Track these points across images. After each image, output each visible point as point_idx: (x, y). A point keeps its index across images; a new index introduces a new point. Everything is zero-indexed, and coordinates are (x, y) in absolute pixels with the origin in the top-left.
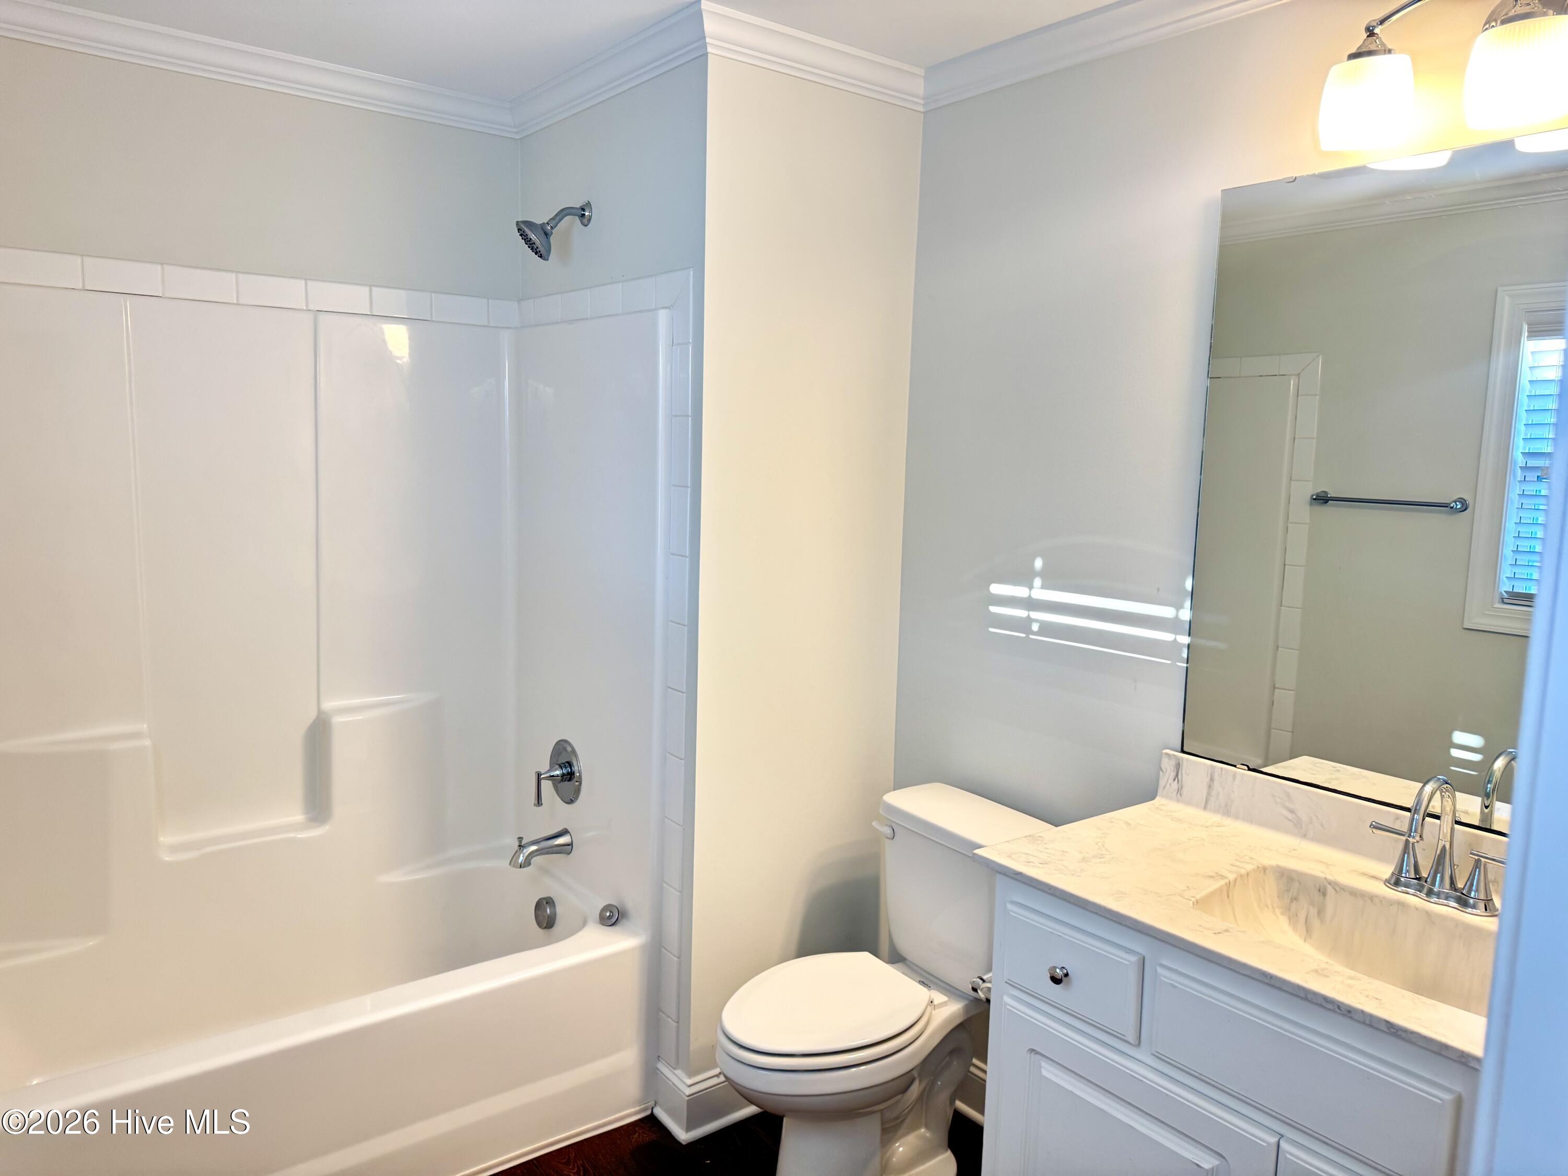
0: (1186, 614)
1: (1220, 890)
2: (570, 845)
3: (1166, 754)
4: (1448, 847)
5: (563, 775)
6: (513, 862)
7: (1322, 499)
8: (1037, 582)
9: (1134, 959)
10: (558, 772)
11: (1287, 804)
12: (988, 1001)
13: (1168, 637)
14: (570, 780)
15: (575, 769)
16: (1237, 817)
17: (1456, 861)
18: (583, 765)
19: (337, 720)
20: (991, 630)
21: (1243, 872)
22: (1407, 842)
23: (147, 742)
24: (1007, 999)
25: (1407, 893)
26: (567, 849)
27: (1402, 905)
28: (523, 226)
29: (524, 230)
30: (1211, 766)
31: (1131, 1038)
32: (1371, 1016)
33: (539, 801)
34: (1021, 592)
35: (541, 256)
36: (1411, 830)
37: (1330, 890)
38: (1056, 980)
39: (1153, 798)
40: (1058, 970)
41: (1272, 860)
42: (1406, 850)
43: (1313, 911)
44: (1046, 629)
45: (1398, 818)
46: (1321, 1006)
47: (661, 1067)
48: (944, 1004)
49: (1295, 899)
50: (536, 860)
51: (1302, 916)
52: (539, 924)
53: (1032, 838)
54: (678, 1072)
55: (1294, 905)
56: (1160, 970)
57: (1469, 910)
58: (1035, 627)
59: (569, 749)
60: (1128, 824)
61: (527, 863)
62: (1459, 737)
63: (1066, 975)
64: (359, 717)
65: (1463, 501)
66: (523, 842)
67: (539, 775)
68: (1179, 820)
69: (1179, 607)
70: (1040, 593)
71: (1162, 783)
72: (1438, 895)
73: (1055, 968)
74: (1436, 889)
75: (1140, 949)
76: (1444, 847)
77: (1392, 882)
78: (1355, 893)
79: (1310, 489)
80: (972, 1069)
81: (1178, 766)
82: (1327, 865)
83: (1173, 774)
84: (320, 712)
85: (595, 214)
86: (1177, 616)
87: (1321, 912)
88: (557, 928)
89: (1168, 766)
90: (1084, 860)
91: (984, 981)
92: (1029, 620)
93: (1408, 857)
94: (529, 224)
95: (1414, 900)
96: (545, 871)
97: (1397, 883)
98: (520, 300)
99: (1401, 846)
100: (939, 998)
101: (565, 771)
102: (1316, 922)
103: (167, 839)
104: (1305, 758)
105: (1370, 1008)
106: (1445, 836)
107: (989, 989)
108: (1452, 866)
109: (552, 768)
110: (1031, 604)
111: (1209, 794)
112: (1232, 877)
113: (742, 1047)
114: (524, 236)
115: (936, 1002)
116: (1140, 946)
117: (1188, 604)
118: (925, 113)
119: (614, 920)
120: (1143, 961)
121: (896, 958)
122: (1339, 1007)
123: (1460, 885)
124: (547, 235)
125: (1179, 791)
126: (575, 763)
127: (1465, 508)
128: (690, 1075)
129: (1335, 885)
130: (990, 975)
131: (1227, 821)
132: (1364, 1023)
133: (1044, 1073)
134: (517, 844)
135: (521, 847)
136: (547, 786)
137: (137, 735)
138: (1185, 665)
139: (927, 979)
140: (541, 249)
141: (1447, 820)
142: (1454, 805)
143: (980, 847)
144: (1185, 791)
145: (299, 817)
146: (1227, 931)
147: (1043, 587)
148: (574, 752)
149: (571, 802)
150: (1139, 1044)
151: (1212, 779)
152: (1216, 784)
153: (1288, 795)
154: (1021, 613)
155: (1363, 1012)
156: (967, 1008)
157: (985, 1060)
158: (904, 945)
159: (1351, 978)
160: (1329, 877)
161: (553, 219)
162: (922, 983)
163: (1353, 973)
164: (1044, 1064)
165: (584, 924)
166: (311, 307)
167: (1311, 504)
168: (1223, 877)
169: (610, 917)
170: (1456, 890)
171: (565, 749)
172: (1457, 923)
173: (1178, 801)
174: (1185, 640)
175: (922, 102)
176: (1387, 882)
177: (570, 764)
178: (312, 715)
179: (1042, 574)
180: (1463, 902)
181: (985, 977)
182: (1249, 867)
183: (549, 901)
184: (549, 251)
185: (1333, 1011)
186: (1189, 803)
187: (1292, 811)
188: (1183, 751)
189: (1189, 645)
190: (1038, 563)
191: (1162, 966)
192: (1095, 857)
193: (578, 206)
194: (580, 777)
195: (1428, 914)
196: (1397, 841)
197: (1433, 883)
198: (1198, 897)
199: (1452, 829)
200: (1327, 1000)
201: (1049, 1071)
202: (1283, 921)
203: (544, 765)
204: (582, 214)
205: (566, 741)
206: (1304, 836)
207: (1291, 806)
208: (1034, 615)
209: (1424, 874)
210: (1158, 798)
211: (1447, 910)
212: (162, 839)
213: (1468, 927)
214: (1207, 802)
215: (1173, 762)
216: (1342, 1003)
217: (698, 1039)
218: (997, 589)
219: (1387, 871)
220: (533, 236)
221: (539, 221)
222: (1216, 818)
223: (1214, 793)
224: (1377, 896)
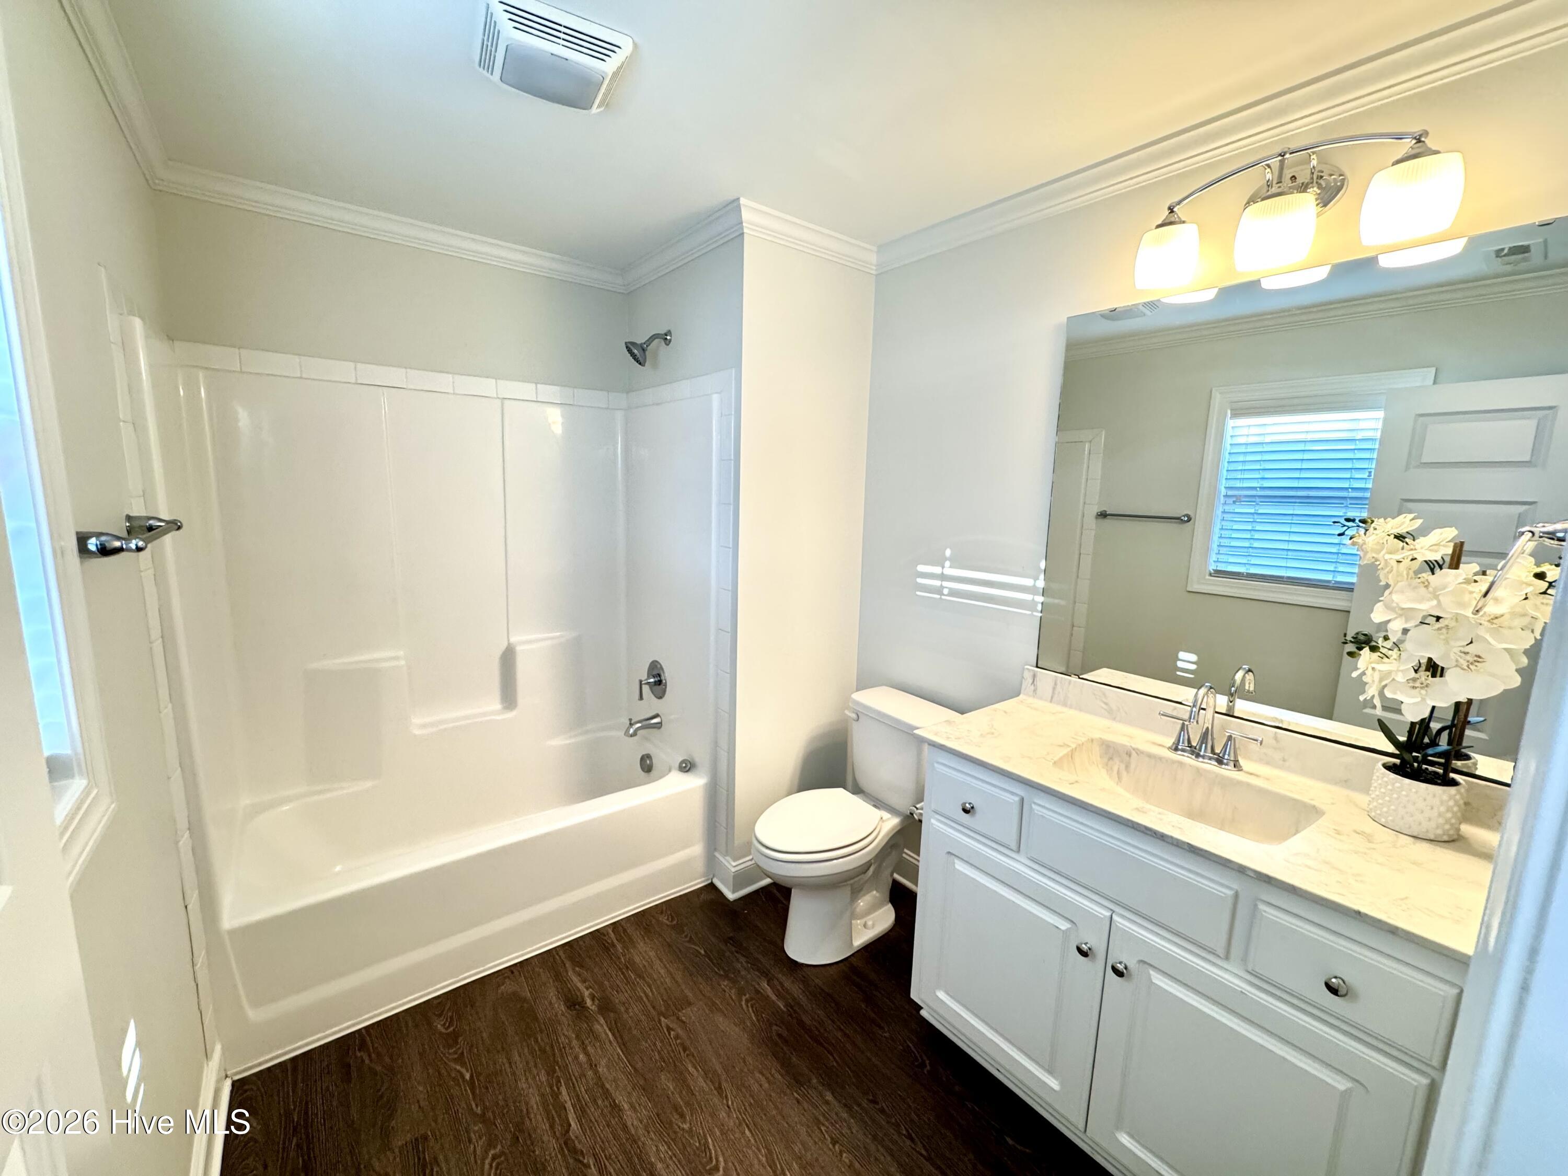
0: (1041, 583)
1: (1067, 755)
2: (661, 723)
3: (1028, 669)
4: (1210, 728)
5: (655, 682)
6: (626, 733)
7: (1103, 515)
8: (947, 564)
9: (1017, 799)
10: (652, 680)
11: (1104, 699)
12: (920, 821)
13: (1028, 597)
14: (660, 684)
15: (663, 678)
16: (1071, 707)
17: (1215, 736)
18: (668, 676)
19: (519, 649)
20: (918, 593)
21: (1080, 742)
22: (1183, 724)
23: (403, 663)
24: (933, 821)
25: (1183, 755)
26: (659, 726)
27: (1181, 764)
28: (630, 345)
29: (630, 346)
30: (1055, 676)
31: (1015, 848)
32: (1178, 840)
33: (641, 698)
34: (937, 570)
35: (640, 364)
36: (1190, 718)
37: (1134, 753)
38: (966, 811)
39: (1018, 695)
40: (967, 805)
41: (1097, 735)
42: (1183, 728)
43: (1123, 767)
44: (953, 593)
45: (1175, 708)
46: (1143, 832)
47: (717, 854)
48: (889, 819)
49: (1111, 759)
50: (639, 732)
51: (1115, 768)
52: (643, 769)
53: (948, 722)
54: (728, 858)
55: (1111, 762)
56: (1034, 806)
57: (1223, 766)
58: (946, 591)
59: (659, 666)
60: (1005, 712)
61: (635, 734)
62: (1182, 655)
63: (972, 808)
64: (534, 646)
65: (1188, 516)
66: (632, 722)
67: (641, 681)
68: (1036, 709)
69: (1036, 579)
70: (949, 571)
71: (1023, 687)
72: (1203, 757)
73: (966, 803)
74: (1202, 753)
75: (1022, 793)
76: (1207, 728)
77: (1173, 748)
78: (1150, 756)
79: (1096, 509)
80: (904, 855)
81: (1034, 676)
82: (1131, 737)
83: (1031, 681)
84: (509, 644)
85: (674, 338)
86: (1034, 585)
87: (1127, 767)
88: (654, 773)
89: (1028, 676)
90: (982, 735)
91: (917, 809)
92: (942, 587)
93: (1184, 735)
94: (633, 344)
95: (1188, 760)
96: (646, 739)
97: (1176, 749)
98: (627, 393)
99: (1179, 727)
100: (886, 815)
101: (656, 679)
102: (1124, 774)
103: (417, 720)
104: (1105, 670)
105: (1176, 834)
106: (1208, 720)
107: (921, 814)
108: (1213, 739)
109: (649, 678)
110: (943, 577)
111: (1053, 693)
112: (1074, 746)
113: (767, 848)
114: (630, 351)
115: (884, 818)
116: (1020, 791)
117: (1042, 576)
118: (876, 275)
119: (687, 769)
120: (1022, 800)
121: (857, 790)
122: (1155, 833)
123: (1217, 751)
124: (644, 350)
125: (1035, 691)
126: (662, 675)
127: (1189, 520)
128: (735, 860)
129: (1139, 752)
130: (922, 804)
131: (1065, 709)
132: (1172, 844)
133: (957, 867)
134: (628, 723)
135: (631, 725)
136: (646, 689)
137: (396, 658)
138: (1040, 615)
139: (878, 803)
140: (642, 361)
141: (1210, 712)
142: (1215, 701)
143: (918, 728)
144: (1038, 691)
145: (498, 706)
146: (1077, 782)
147: (951, 567)
148: (662, 668)
149: (660, 698)
150: (1018, 851)
151: (1056, 684)
152: (1058, 687)
153: (1104, 694)
154: (937, 583)
155: (1172, 837)
156: (902, 822)
157: (918, 855)
158: (864, 783)
159: (1160, 813)
160: (1134, 746)
161: (648, 340)
162: (875, 806)
163: (1161, 810)
164: (956, 861)
165: (670, 771)
166: (500, 396)
167: (1096, 518)
168: (1068, 746)
169: (685, 767)
170: (1214, 754)
171: (656, 666)
172: (1217, 775)
173: (1034, 697)
174: (1040, 599)
175: (874, 268)
176: (1169, 748)
177: (659, 675)
178: (505, 645)
179: (950, 559)
180: (1220, 761)
181: (918, 806)
182: (1083, 740)
183: (648, 756)
184: (645, 362)
185: (1151, 836)
186: (1041, 698)
187: (1106, 704)
188: (1037, 667)
189: (1042, 603)
190: (948, 553)
191: (1035, 803)
192: (988, 733)
193: (663, 333)
194: (666, 683)
195: (1198, 771)
196: (1174, 723)
197: (1200, 750)
198: (1056, 759)
199: (1213, 717)
200: (1147, 828)
201: (959, 866)
202: (1104, 772)
203: (644, 676)
204: (665, 338)
205: (657, 662)
206: (1114, 719)
207: (1105, 701)
208: (945, 584)
209: (1194, 744)
210: (1021, 696)
211: (1211, 767)
212: (413, 721)
213: (1224, 778)
214: (1052, 698)
215: (1032, 674)
216: (1159, 832)
217: (739, 840)
218: (921, 568)
219: (1170, 742)
220: (636, 351)
221: (639, 342)
222: (1059, 708)
223: (1056, 692)
224: (1164, 758)
